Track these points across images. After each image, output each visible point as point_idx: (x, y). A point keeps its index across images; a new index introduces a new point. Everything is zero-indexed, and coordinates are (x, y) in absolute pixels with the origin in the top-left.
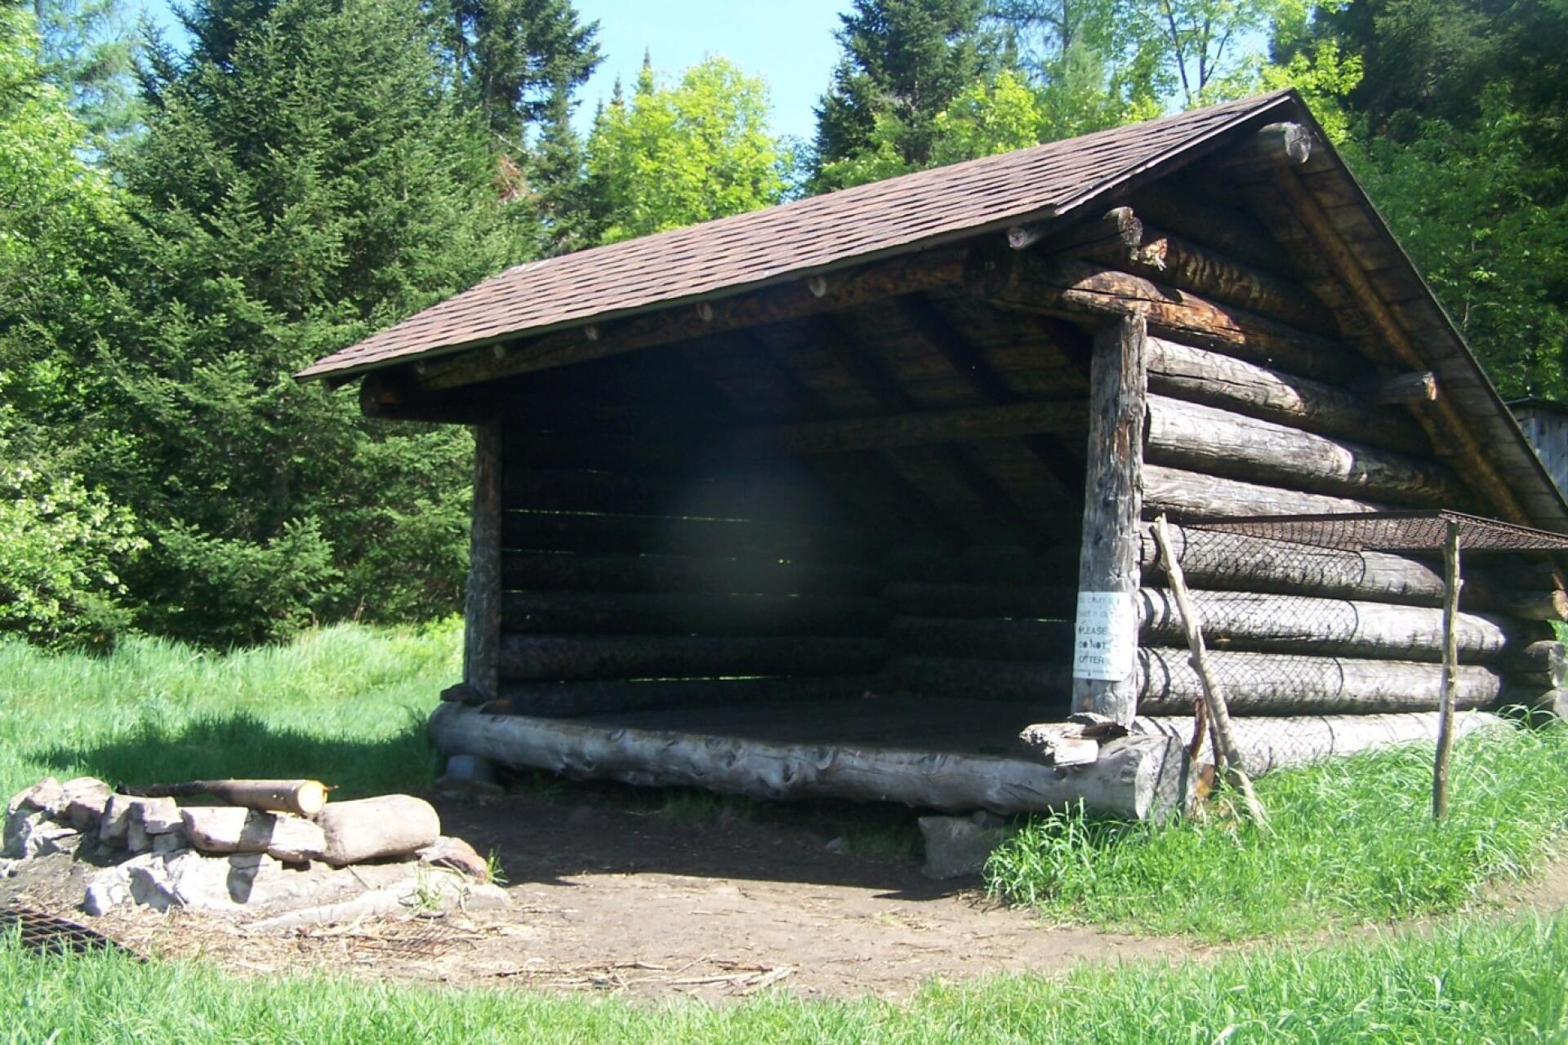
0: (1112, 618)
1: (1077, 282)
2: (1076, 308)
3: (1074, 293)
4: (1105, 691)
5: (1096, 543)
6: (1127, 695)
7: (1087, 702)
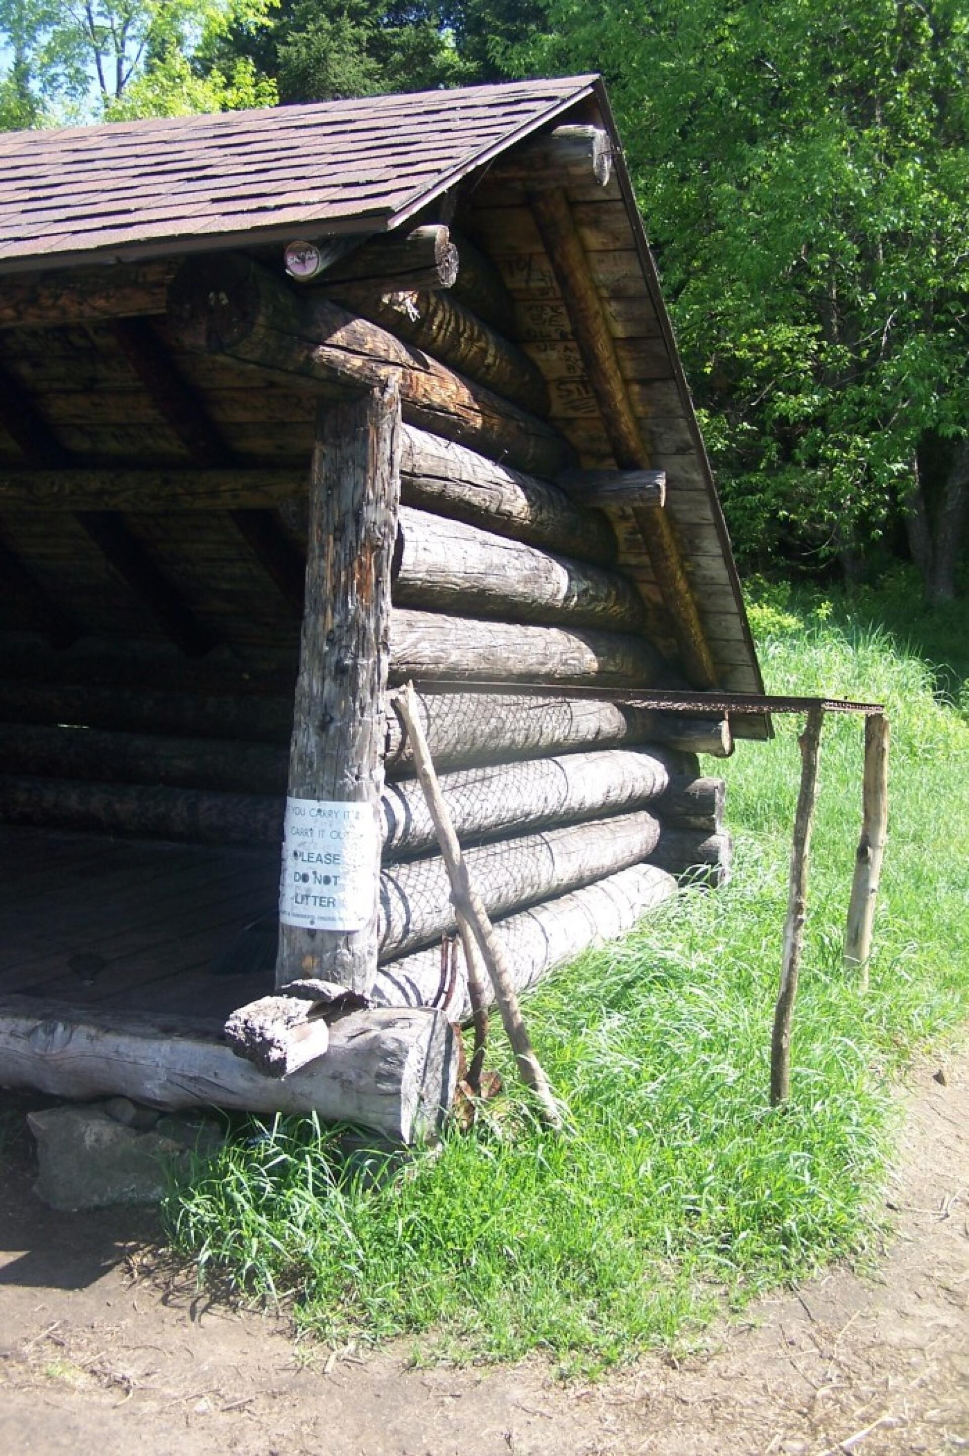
0: (348, 842)
1: (330, 335)
2: (323, 374)
3: (325, 352)
4: (337, 946)
5: (323, 727)
6: (367, 949)
7: (308, 961)
